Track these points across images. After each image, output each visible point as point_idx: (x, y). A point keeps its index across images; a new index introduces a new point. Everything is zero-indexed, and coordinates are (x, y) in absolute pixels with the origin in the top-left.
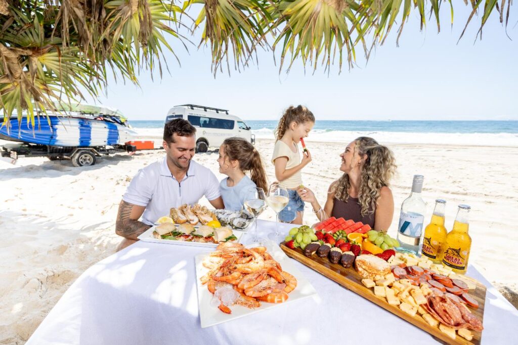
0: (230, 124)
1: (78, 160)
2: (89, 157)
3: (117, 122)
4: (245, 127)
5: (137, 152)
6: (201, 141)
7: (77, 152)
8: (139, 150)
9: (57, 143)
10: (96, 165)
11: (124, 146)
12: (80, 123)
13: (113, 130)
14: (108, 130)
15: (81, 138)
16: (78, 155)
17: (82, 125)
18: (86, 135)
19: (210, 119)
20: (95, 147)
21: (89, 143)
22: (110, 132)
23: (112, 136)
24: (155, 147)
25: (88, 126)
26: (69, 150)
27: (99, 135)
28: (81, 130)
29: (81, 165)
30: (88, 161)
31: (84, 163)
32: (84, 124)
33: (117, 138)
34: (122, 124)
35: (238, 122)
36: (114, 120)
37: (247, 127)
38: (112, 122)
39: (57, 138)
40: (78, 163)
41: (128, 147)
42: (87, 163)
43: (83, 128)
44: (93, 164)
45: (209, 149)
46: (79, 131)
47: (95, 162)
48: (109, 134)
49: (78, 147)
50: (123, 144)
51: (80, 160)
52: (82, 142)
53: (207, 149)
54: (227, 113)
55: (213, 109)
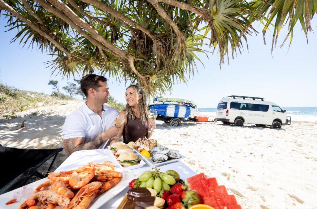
0: (265, 108)
1: (172, 123)
2: (177, 122)
3: (191, 107)
4: (280, 110)
5: (199, 122)
6: (239, 119)
7: (172, 120)
9: (166, 115)
10: (179, 126)
11: (193, 118)
12: (175, 107)
13: (188, 110)
14: (186, 110)
15: (175, 113)
16: (172, 121)
17: (176, 108)
18: (177, 112)
19: (247, 104)
20: (180, 118)
21: (178, 116)
22: (186, 111)
23: (187, 113)
24: (209, 120)
25: (178, 108)
26: (170, 118)
27: (182, 113)
28: (175, 110)
29: (173, 126)
30: (176, 124)
31: (174, 125)
32: (177, 107)
33: (189, 114)
34: (193, 107)
35: (273, 106)
36: (190, 105)
37: (282, 110)
38: (189, 106)
39: (167, 113)
40: (172, 125)
41: (195, 119)
42: (175, 125)
43: (176, 109)
44: (177, 126)
45: (244, 125)
46: (174, 110)
47: (179, 125)
48: (186, 112)
49: (174, 117)
51: (173, 123)
52: (175, 115)
53: (243, 124)
54: (262, 100)
55: (251, 98)
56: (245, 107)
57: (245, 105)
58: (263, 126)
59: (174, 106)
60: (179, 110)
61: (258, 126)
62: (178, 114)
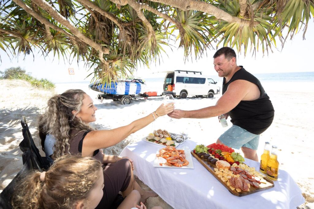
0: (203, 80)
1: (123, 101)
2: (128, 100)
3: (141, 82)
4: (213, 82)
5: (149, 98)
6: (183, 91)
7: (124, 98)
8: (150, 96)
9: (117, 94)
10: (130, 104)
11: (143, 94)
12: (126, 84)
13: (139, 87)
14: (136, 87)
15: (126, 91)
16: (124, 99)
17: (126, 85)
18: (127, 89)
19: (189, 78)
20: (131, 95)
21: (128, 93)
22: (137, 88)
23: (139, 90)
24: (157, 95)
25: (128, 85)
26: (121, 97)
27: (133, 90)
28: (126, 87)
29: (125, 104)
30: (127, 102)
31: (126, 103)
33: (140, 91)
34: (143, 83)
35: (208, 79)
36: (140, 81)
37: (214, 82)
38: (139, 82)
39: (117, 91)
40: (124, 103)
41: (145, 95)
42: (127, 103)
43: (127, 86)
44: (129, 104)
45: (188, 96)
46: (125, 87)
47: (130, 102)
48: (137, 89)
49: (124, 95)
50: (142, 93)
51: (125, 101)
52: (126, 93)
53: (186, 96)
54: (201, 74)
55: (192, 72)
56: (188, 80)
57: (188, 79)
58: (201, 97)
59: (124, 84)
60: (129, 87)
61: (197, 97)
62: (129, 91)
